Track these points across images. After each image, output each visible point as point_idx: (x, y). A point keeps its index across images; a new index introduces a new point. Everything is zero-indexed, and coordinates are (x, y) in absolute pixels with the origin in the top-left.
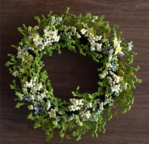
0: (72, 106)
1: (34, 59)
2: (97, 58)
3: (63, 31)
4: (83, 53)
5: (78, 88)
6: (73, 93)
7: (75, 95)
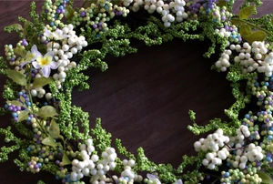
0: (211, 155)
1: (59, 109)
2: (191, 32)
3: (83, 24)
4: (152, 41)
5: (193, 115)
6: (191, 128)
7: (198, 132)
